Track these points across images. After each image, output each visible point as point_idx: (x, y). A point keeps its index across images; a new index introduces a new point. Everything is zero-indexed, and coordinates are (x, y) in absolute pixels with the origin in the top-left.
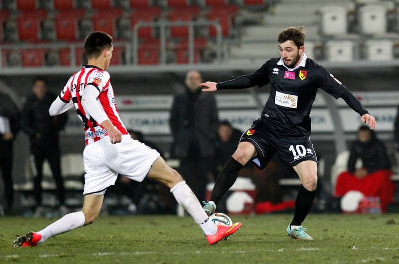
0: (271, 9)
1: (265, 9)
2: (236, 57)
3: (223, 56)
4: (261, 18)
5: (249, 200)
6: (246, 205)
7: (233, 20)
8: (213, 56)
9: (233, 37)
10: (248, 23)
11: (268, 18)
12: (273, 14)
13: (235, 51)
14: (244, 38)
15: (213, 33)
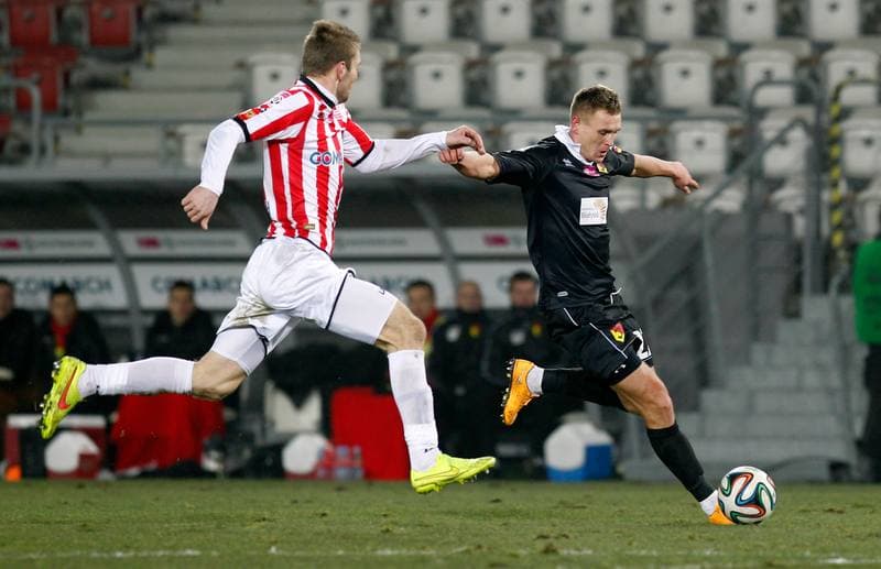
0: (146, 55)
1: (134, 55)
2: (71, 154)
3: (43, 150)
4: (127, 73)
5: (91, 448)
6: (84, 457)
7: (67, 77)
8: (25, 149)
9: (66, 113)
10: (99, 84)
11: (138, 74)
12: (149, 66)
13: (69, 140)
14: (89, 116)
15: (24, 104)
